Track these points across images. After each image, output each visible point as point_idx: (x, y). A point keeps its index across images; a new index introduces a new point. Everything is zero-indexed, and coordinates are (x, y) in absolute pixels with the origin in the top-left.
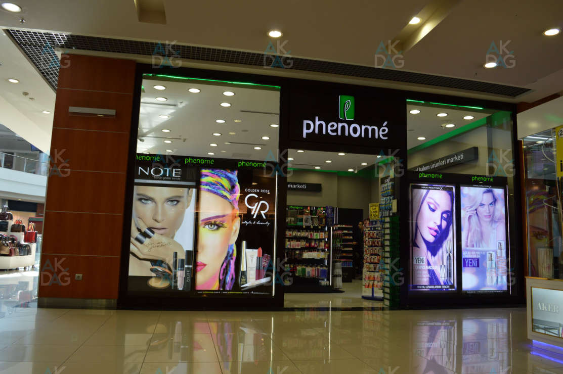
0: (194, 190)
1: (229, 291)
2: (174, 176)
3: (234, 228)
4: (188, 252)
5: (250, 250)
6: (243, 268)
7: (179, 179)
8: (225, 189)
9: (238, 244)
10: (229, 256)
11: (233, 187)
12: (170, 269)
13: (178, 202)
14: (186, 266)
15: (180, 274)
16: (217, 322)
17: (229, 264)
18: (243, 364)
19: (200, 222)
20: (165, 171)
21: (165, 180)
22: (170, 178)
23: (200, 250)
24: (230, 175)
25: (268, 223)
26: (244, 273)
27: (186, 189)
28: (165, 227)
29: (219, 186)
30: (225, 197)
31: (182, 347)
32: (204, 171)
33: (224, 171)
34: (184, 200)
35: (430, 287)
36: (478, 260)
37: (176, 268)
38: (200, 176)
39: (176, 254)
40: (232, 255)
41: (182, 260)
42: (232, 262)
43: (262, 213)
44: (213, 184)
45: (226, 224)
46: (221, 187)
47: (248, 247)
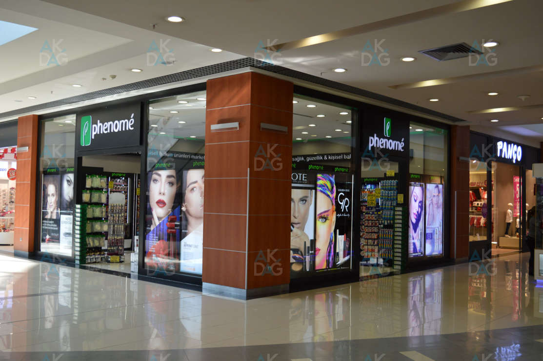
0: (314, 191)
1: (331, 268)
2: (303, 180)
3: (333, 220)
4: (311, 240)
5: (341, 236)
6: (337, 251)
7: (306, 182)
8: (329, 190)
9: (335, 232)
10: (331, 241)
11: (333, 187)
12: (302, 255)
13: (306, 201)
14: (310, 252)
15: (308, 258)
16: (325, 293)
17: (331, 248)
18: (338, 322)
19: (317, 217)
20: (299, 175)
21: (299, 183)
22: (301, 182)
23: (317, 239)
24: (331, 178)
25: (349, 215)
26: (338, 253)
27: (310, 190)
28: (300, 222)
29: (326, 187)
30: (328, 196)
31: (309, 313)
32: (319, 176)
33: (328, 175)
34: (308, 199)
35: (414, 254)
36: (432, 234)
37: (305, 255)
38: (316, 179)
39: (305, 242)
40: (332, 241)
41: (309, 247)
42: (332, 246)
43: (346, 207)
44: (323, 186)
45: (329, 218)
46: (327, 189)
47: (340, 234)
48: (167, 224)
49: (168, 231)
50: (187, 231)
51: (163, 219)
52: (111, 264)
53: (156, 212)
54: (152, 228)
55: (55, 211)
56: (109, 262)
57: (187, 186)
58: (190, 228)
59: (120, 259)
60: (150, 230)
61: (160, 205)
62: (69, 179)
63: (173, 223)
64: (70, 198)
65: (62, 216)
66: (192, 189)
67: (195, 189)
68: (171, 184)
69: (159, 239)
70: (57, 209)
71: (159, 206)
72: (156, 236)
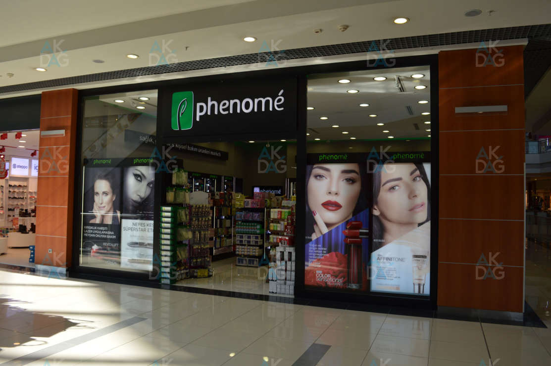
48: (343, 232)
49: (345, 241)
50: (383, 241)
51: (337, 226)
52: (198, 280)
53: (321, 216)
54: (314, 237)
55: (111, 214)
56: (196, 277)
57: (382, 183)
58: (388, 237)
59: (208, 273)
60: (311, 240)
61: (330, 208)
62: (138, 173)
63: (358, 231)
64: (141, 198)
65: (124, 221)
66: (393, 188)
67: (397, 188)
68: (351, 181)
69: (329, 251)
70: (115, 212)
71: (328, 209)
72: (323, 246)
